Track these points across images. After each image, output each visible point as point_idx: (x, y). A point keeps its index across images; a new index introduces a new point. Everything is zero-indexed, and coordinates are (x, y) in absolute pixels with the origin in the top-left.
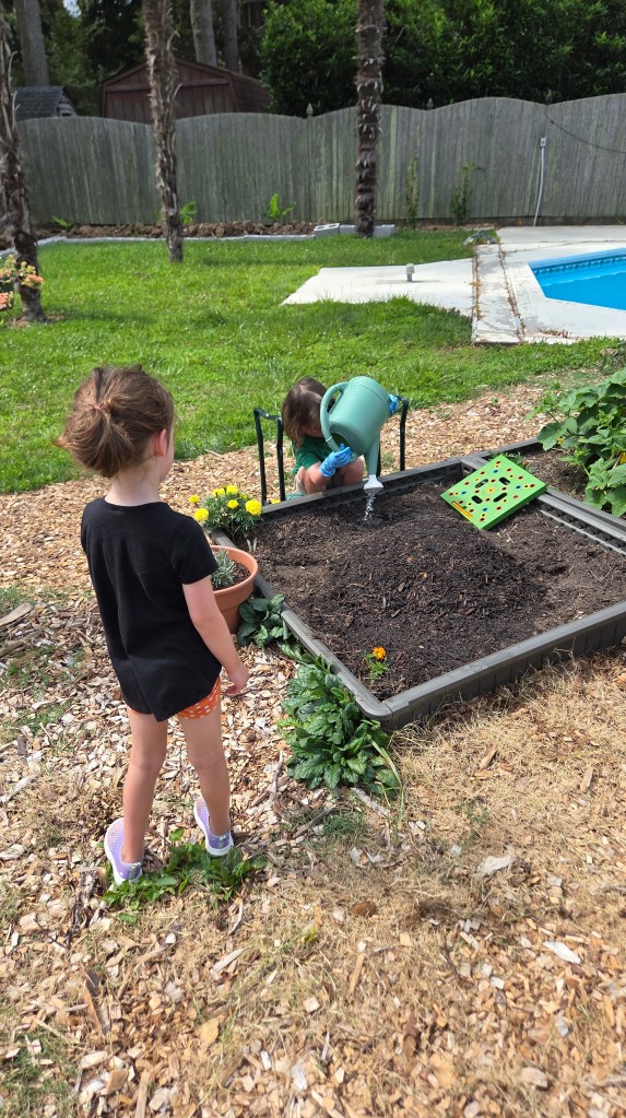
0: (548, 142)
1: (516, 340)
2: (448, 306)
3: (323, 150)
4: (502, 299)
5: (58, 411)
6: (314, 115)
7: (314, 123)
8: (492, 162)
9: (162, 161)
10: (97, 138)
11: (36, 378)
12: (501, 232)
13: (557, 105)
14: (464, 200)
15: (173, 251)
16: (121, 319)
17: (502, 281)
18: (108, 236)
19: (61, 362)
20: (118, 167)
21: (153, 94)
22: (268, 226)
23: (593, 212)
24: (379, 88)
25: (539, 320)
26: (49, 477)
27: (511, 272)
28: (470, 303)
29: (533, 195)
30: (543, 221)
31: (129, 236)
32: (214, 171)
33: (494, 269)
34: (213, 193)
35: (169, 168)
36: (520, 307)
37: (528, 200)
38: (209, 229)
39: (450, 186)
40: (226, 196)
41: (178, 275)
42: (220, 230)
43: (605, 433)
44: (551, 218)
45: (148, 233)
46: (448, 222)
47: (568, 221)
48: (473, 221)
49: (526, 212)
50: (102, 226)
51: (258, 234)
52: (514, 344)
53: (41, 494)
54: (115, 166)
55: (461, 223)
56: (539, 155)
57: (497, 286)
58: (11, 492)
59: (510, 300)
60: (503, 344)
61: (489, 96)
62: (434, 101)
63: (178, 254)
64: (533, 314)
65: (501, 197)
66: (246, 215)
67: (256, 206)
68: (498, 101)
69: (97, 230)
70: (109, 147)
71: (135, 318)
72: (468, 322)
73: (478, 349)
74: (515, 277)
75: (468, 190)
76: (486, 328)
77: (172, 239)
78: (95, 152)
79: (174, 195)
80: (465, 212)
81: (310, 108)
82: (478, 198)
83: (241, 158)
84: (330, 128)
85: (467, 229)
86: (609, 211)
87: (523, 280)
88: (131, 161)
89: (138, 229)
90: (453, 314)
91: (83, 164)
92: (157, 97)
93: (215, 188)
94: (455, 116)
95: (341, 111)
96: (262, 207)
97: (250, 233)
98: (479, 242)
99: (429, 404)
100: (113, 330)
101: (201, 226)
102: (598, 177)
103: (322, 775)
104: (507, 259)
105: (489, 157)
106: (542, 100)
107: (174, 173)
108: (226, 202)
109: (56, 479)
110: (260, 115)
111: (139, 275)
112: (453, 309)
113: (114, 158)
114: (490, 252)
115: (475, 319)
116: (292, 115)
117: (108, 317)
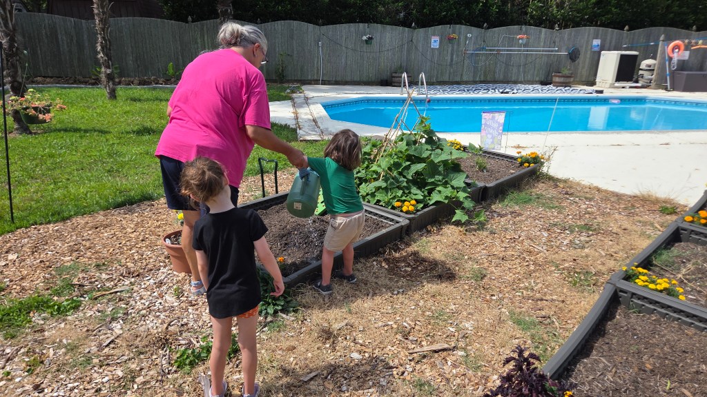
0: (323, 44)
1: (319, 139)
2: (283, 123)
3: (199, 41)
4: (309, 120)
5: (60, 182)
6: (192, 22)
7: (193, 26)
8: (295, 52)
9: (102, 43)
10: (47, 25)
11: (37, 166)
12: (304, 87)
13: (325, 27)
14: (283, 71)
15: (110, 93)
16: (86, 131)
17: (308, 112)
18: (57, 83)
19: (51, 156)
20: (63, 43)
21: (95, 6)
22: (168, 80)
23: (349, 79)
24: (231, 12)
25: (329, 130)
26: (72, 213)
27: (312, 107)
28: (294, 122)
29: (318, 69)
30: (324, 83)
31: (72, 84)
32: (130, 48)
33: (304, 106)
34: (130, 61)
35: (106, 47)
36: (319, 124)
37: (316, 71)
38: (129, 81)
39: (274, 63)
40: (139, 63)
41: (115, 107)
42: (136, 82)
43: (364, 171)
44: (329, 81)
45: (86, 83)
46: (275, 81)
47: (337, 83)
48: (288, 81)
49: (316, 78)
50: (52, 77)
51: (162, 84)
52: (319, 141)
53: (69, 223)
54: (60, 43)
55: (282, 82)
56: (318, 50)
57: (306, 114)
58: (49, 222)
59: (314, 120)
60: (314, 140)
61: (290, 20)
62: (261, 20)
63: (113, 95)
64: (326, 127)
65: (302, 70)
66: (152, 74)
67: (159, 69)
68: (295, 23)
69: (48, 80)
70: (56, 31)
71: (95, 131)
72: (294, 131)
73: (302, 143)
74: (315, 110)
75: (284, 65)
76: (304, 133)
77: (109, 87)
78: (46, 34)
79: (110, 62)
80: (283, 76)
81: (190, 18)
82: (290, 69)
83: (148, 42)
84: (203, 29)
85: (286, 85)
86: (357, 78)
87: (318, 111)
88: (72, 40)
89: (79, 80)
90: (286, 127)
91: (37, 40)
92: (98, 8)
93: (131, 58)
94: (273, 28)
95: (208, 21)
96: (163, 69)
97: (156, 84)
98: (293, 92)
99: (282, 169)
100: (81, 137)
101: (123, 79)
102: (349, 62)
103: (266, 309)
104: (309, 101)
105: (293, 50)
106: (317, 24)
107: (110, 50)
108: (138, 66)
109: (76, 214)
110: (159, 20)
111: (89, 107)
112: (286, 124)
113: (60, 37)
114: (300, 97)
115: (298, 129)
116: (178, 21)
117: (77, 130)
